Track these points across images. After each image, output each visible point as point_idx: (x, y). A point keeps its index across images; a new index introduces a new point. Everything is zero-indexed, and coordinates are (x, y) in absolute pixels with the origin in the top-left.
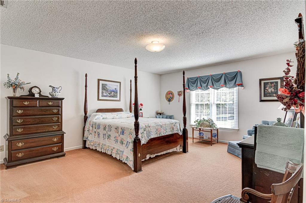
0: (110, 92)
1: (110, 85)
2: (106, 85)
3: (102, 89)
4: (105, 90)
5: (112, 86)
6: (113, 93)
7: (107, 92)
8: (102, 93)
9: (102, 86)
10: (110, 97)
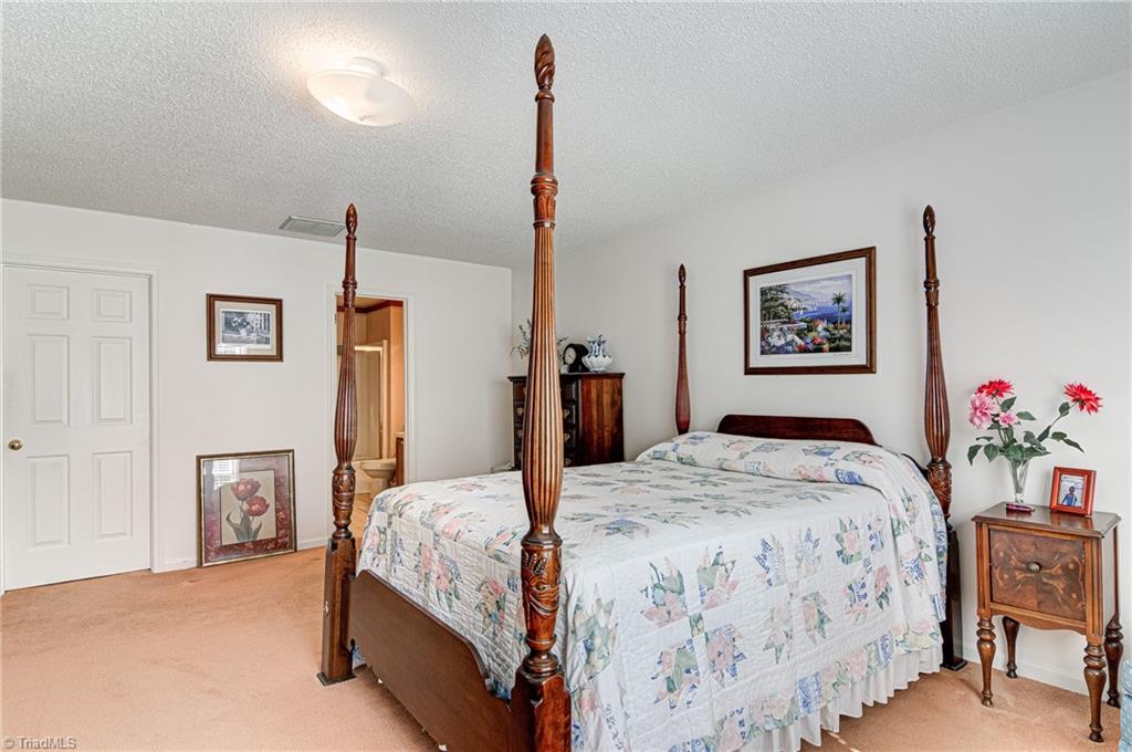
0: (804, 325)
1: (803, 283)
2: (782, 289)
3: (763, 317)
4: (777, 316)
5: (812, 290)
6: (821, 326)
7: (785, 327)
8: (763, 338)
9: (764, 302)
10: (804, 350)
